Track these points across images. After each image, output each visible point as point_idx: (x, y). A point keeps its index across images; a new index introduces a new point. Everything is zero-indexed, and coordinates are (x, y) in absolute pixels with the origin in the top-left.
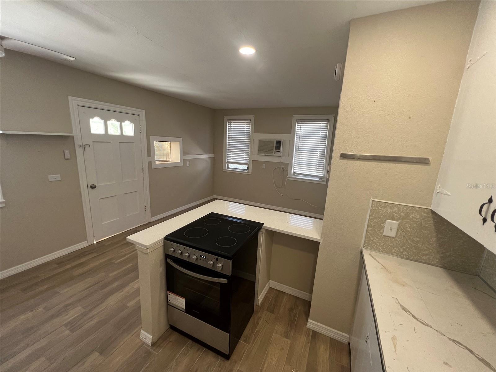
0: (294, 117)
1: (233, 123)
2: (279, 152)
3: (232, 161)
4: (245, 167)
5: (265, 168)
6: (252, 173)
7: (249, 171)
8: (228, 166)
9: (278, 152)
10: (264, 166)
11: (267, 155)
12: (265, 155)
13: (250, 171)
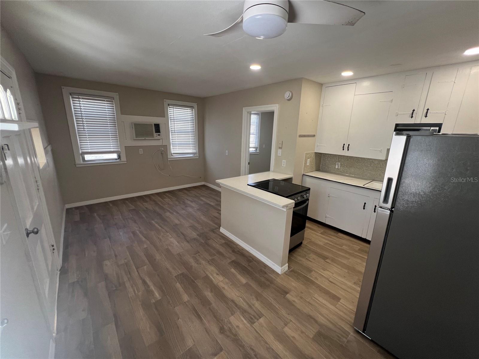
0: (165, 101)
1: (83, 99)
2: (160, 135)
3: (90, 151)
4: (115, 156)
5: (142, 153)
6: (127, 161)
7: (122, 159)
8: (83, 159)
9: (158, 135)
10: (141, 151)
11: (147, 139)
12: (145, 139)
13: (124, 158)
